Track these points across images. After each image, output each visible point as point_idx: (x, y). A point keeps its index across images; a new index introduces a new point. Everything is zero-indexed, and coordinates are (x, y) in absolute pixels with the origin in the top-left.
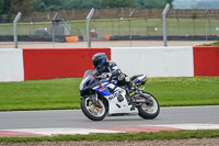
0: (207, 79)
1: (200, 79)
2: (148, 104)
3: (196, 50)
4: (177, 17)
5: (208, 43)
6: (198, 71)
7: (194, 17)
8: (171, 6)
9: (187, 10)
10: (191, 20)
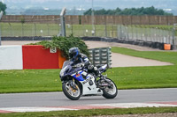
0: (33, 72)
1: (27, 71)
2: (109, 87)
3: (24, 48)
4: (9, 22)
5: (34, 42)
6: (26, 65)
7: (23, 22)
8: (4, 13)
9: (17, 16)
10: (20, 24)
